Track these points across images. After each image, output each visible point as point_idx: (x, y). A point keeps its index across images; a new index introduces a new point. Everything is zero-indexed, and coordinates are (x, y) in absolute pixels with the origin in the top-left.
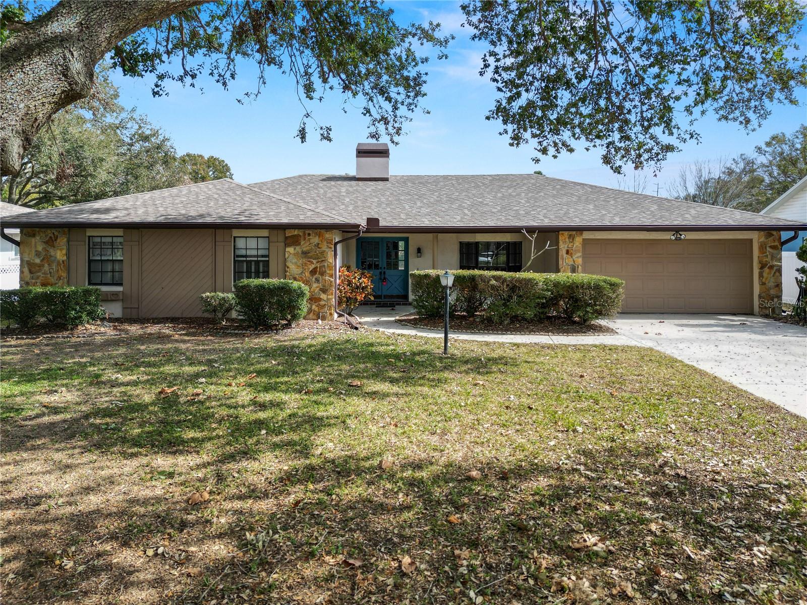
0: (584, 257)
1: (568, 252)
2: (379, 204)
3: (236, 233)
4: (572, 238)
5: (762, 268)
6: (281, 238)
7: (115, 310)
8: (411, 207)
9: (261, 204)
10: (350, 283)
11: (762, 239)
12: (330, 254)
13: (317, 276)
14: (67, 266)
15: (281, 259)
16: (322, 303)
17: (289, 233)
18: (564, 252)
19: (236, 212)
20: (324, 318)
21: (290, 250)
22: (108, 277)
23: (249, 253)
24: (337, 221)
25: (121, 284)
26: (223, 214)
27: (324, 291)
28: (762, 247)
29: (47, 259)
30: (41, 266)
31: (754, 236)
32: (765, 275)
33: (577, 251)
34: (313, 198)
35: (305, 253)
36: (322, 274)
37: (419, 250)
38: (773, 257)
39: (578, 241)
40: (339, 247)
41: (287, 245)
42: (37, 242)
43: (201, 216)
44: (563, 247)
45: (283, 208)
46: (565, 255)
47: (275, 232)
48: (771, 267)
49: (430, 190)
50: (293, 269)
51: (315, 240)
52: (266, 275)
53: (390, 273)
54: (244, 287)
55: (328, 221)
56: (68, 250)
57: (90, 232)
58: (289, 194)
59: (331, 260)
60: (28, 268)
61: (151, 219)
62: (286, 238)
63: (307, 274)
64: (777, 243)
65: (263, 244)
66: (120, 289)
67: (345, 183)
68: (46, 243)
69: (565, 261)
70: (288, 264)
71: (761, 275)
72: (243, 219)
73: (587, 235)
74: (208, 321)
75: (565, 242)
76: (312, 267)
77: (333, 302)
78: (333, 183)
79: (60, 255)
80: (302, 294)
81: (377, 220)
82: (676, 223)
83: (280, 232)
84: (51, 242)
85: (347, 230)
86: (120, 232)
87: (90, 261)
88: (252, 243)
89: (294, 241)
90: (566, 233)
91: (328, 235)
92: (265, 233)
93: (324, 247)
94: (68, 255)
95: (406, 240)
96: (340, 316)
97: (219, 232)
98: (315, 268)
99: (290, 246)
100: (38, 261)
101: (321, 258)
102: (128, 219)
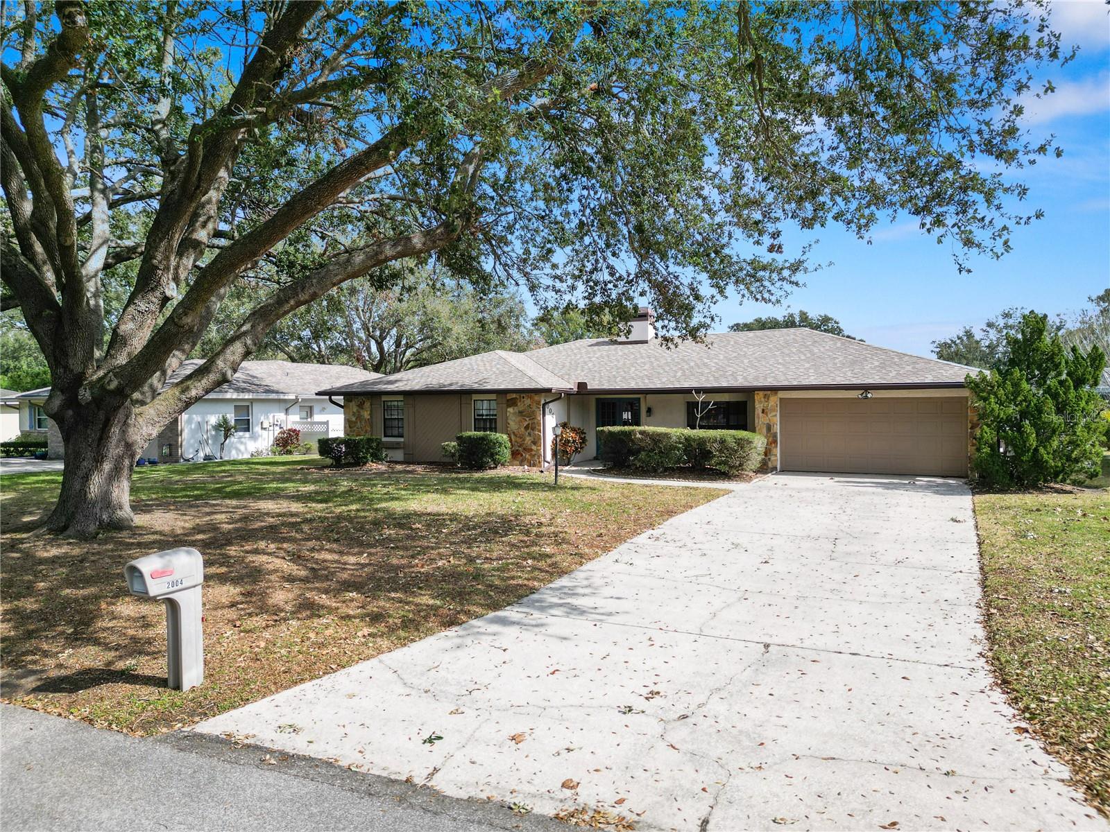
0: (781, 416)
1: (763, 411)
3: (475, 397)
4: (767, 397)
6: (504, 401)
7: (399, 455)
12: (539, 413)
13: (529, 431)
14: (371, 422)
15: (504, 418)
16: (533, 453)
17: (510, 396)
18: (760, 411)
19: (476, 381)
21: (510, 410)
22: (395, 432)
23: (485, 412)
25: (402, 436)
26: (466, 383)
27: (534, 443)
29: (359, 417)
30: (356, 422)
31: (967, 394)
33: (773, 410)
35: (521, 413)
36: (533, 429)
37: (649, 410)
39: (773, 400)
40: (547, 406)
41: (509, 406)
42: (353, 406)
44: (759, 407)
46: (761, 414)
47: (500, 396)
50: (513, 424)
51: (528, 402)
52: (495, 428)
54: (464, 438)
55: (532, 387)
56: (371, 411)
57: (384, 398)
59: (539, 418)
60: (349, 424)
62: (508, 400)
63: (523, 429)
65: (493, 405)
66: (402, 440)
68: (358, 406)
69: (761, 420)
70: (509, 421)
71: (971, 436)
74: (450, 464)
75: (760, 402)
76: (525, 424)
77: (542, 452)
78: (596, 348)
79: (366, 415)
81: (585, 384)
82: (866, 382)
83: (503, 396)
84: (361, 406)
86: (401, 398)
87: (385, 419)
88: (486, 405)
89: (512, 403)
90: (761, 393)
91: (536, 398)
92: (493, 396)
93: (536, 408)
94: (371, 415)
95: (638, 401)
96: (549, 464)
97: (464, 397)
98: (528, 425)
100: (354, 419)
101: (532, 416)
102: (408, 388)
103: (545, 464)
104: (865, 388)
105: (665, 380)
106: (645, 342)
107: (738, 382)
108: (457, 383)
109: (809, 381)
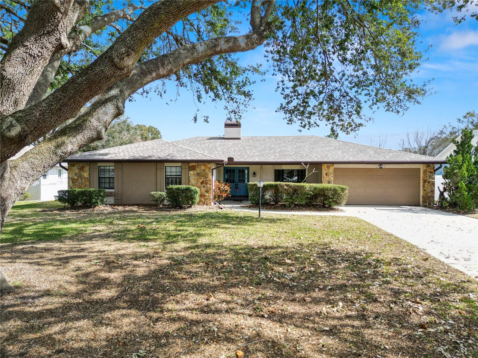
0: (335, 177)
1: (326, 174)
2: (235, 151)
3: (166, 164)
4: (329, 167)
5: (424, 183)
6: (187, 167)
7: (111, 200)
8: (250, 152)
9: (178, 151)
10: (219, 189)
11: (425, 168)
12: (210, 174)
13: (204, 185)
15: (187, 177)
16: (206, 197)
17: (191, 164)
18: (325, 174)
19: (166, 155)
20: (207, 205)
21: (191, 172)
23: (172, 174)
24: (213, 159)
25: (113, 189)
26: (160, 156)
27: (207, 192)
28: (425, 172)
29: (80, 176)
31: (421, 167)
32: (426, 186)
33: (331, 174)
34: (202, 148)
35: (198, 174)
37: (254, 174)
38: (430, 177)
39: (332, 169)
40: (214, 171)
42: (76, 169)
43: (150, 157)
44: (324, 172)
45: (188, 153)
46: (325, 176)
47: (184, 164)
48: (429, 182)
49: (261, 144)
50: (193, 181)
51: (203, 168)
52: (180, 183)
53: (240, 185)
54: (170, 189)
55: (209, 159)
57: (99, 164)
58: (191, 146)
59: (210, 177)
61: (127, 158)
62: (189, 167)
63: (199, 184)
64: (432, 170)
65: (178, 169)
67: (219, 141)
68: (80, 169)
69: (325, 178)
70: (190, 179)
71: (424, 186)
72: (169, 158)
73: (336, 166)
74: (153, 205)
75: (325, 170)
76: (201, 181)
77: (212, 197)
78: (213, 141)
79: (86, 175)
80: (197, 192)
81: (232, 159)
82: (380, 160)
83: (187, 164)
84: (82, 169)
85: (218, 163)
86: (113, 164)
87: (99, 178)
88: (174, 169)
89: (193, 168)
90: (326, 165)
91: (209, 165)
92: (180, 164)
93: (207, 171)
94: (90, 175)
95: (248, 168)
96: (215, 204)
97: (158, 164)
98: (203, 181)
99: (191, 170)
100: (76, 177)
101: (206, 176)
102: (116, 158)
103: (213, 204)
104: (381, 163)
105: (273, 157)
106: (239, 139)
107: (315, 160)
108: (154, 156)
109: (351, 159)
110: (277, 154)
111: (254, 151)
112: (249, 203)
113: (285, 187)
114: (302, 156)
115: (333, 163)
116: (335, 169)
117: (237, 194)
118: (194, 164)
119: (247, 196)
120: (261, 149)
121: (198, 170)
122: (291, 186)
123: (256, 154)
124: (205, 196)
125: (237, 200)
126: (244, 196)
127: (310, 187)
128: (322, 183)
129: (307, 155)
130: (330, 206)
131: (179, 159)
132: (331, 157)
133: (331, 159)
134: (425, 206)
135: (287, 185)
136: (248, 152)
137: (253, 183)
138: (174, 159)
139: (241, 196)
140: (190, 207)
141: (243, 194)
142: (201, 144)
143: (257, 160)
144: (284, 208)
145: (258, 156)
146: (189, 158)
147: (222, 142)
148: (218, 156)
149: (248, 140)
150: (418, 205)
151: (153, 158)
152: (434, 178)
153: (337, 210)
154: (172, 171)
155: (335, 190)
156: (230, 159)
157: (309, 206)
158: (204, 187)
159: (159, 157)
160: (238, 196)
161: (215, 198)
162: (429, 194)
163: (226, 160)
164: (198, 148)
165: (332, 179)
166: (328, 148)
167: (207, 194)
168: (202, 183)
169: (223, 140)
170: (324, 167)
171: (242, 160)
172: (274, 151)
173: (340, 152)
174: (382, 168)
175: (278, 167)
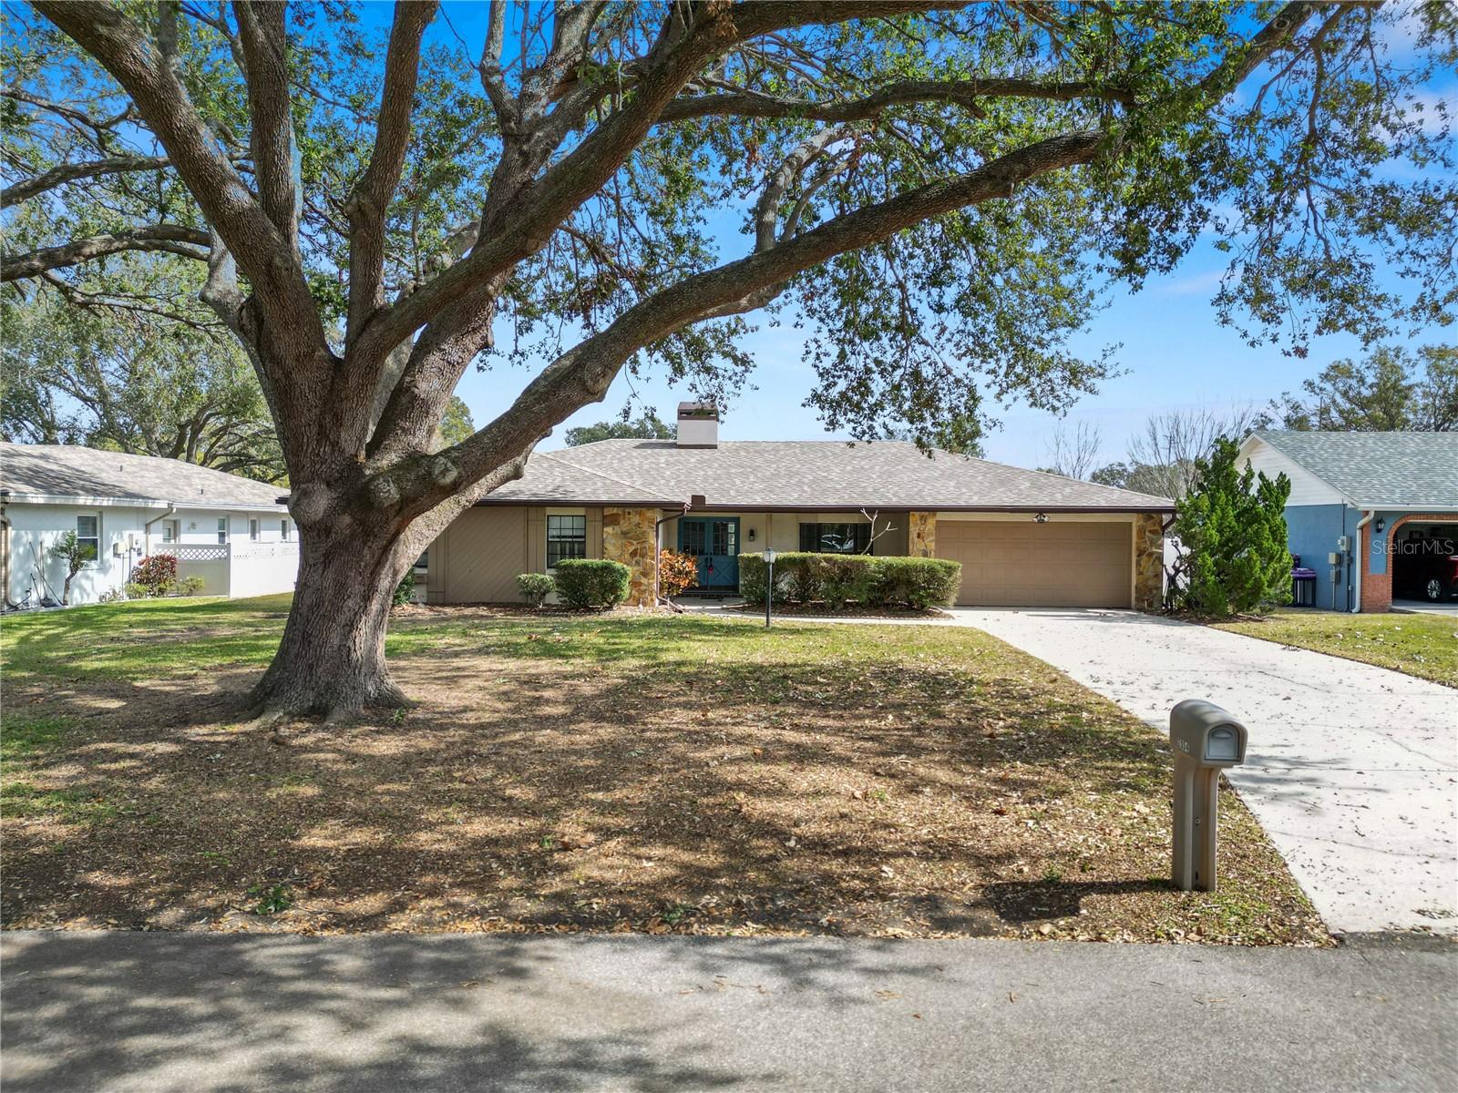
0: (937, 542)
1: (919, 536)
2: (705, 480)
3: (550, 511)
4: (924, 519)
5: (1139, 556)
6: (599, 517)
7: (421, 593)
8: (743, 482)
9: (575, 480)
10: (672, 568)
11: (1141, 523)
12: (652, 534)
13: (637, 558)
15: (598, 540)
16: (643, 588)
17: (608, 511)
18: (915, 535)
19: (550, 488)
20: (645, 604)
21: (609, 530)
23: (565, 533)
24: (660, 499)
25: (426, 567)
26: (535, 491)
27: (645, 574)
28: (1141, 531)
31: (1134, 520)
32: (1143, 563)
33: (929, 535)
34: (627, 471)
35: (624, 534)
36: (643, 556)
37: (752, 533)
38: (1152, 543)
39: (931, 523)
40: (661, 526)
41: (604, 525)
43: (515, 493)
44: (914, 530)
45: (599, 484)
46: (916, 539)
47: (592, 510)
48: (1151, 554)
49: (766, 461)
50: (611, 548)
51: (636, 519)
52: (583, 555)
53: (717, 560)
54: (566, 567)
55: (651, 499)
58: (598, 466)
59: (653, 541)
62: (604, 517)
63: (627, 556)
64: (1157, 527)
65: (579, 523)
66: (426, 571)
67: (664, 451)
69: (915, 544)
70: (606, 545)
71: (1138, 564)
72: (558, 496)
73: (941, 516)
74: (525, 604)
75: (916, 525)
76: (631, 549)
77: (655, 587)
78: (649, 451)
80: (624, 575)
81: (703, 498)
82: (1040, 503)
83: (598, 510)
85: (666, 507)
88: (567, 522)
89: (612, 520)
90: (917, 514)
91: (649, 514)
92: (581, 511)
93: (645, 527)
95: (737, 521)
96: (663, 603)
97: (532, 510)
98: (636, 550)
99: (608, 525)
101: (641, 538)
103: (657, 602)
104: (1041, 511)
105: (796, 496)
106: (715, 447)
107: (894, 501)
108: (522, 492)
109: (975, 501)
110: (806, 488)
111: (752, 478)
112: (742, 602)
113: (824, 564)
114: (862, 494)
115: (933, 510)
116: (939, 524)
117: (711, 583)
118: (615, 511)
119: (735, 588)
120: (768, 474)
121: (624, 526)
122: (835, 562)
123: (758, 486)
124: (640, 584)
125: (711, 597)
126: (727, 588)
127: (878, 565)
128: (907, 554)
129: (876, 491)
130: (923, 606)
131: (582, 498)
132: (930, 495)
133: (929, 501)
134: (1139, 610)
135: (827, 560)
136: (738, 482)
137: (751, 555)
138: (569, 498)
139: (719, 587)
140: (610, 608)
141: (724, 583)
142: (621, 461)
143: (758, 500)
144: (821, 610)
145: (762, 491)
146: (604, 498)
147: (671, 455)
148: (666, 491)
149: (737, 450)
150: (1128, 608)
151: (523, 497)
152: (1161, 546)
153: (939, 615)
154: (563, 525)
155: (932, 571)
156: (698, 500)
157: (877, 607)
158: (638, 563)
159: (535, 495)
160: (712, 587)
161: (661, 589)
162: (1151, 583)
163: (688, 501)
164: (616, 471)
165: (933, 546)
166: (925, 474)
167: (644, 581)
168: (634, 554)
169: (674, 451)
170: (914, 518)
171: (724, 502)
172: (800, 481)
173: (952, 484)
174: (1041, 522)
175: (808, 519)
